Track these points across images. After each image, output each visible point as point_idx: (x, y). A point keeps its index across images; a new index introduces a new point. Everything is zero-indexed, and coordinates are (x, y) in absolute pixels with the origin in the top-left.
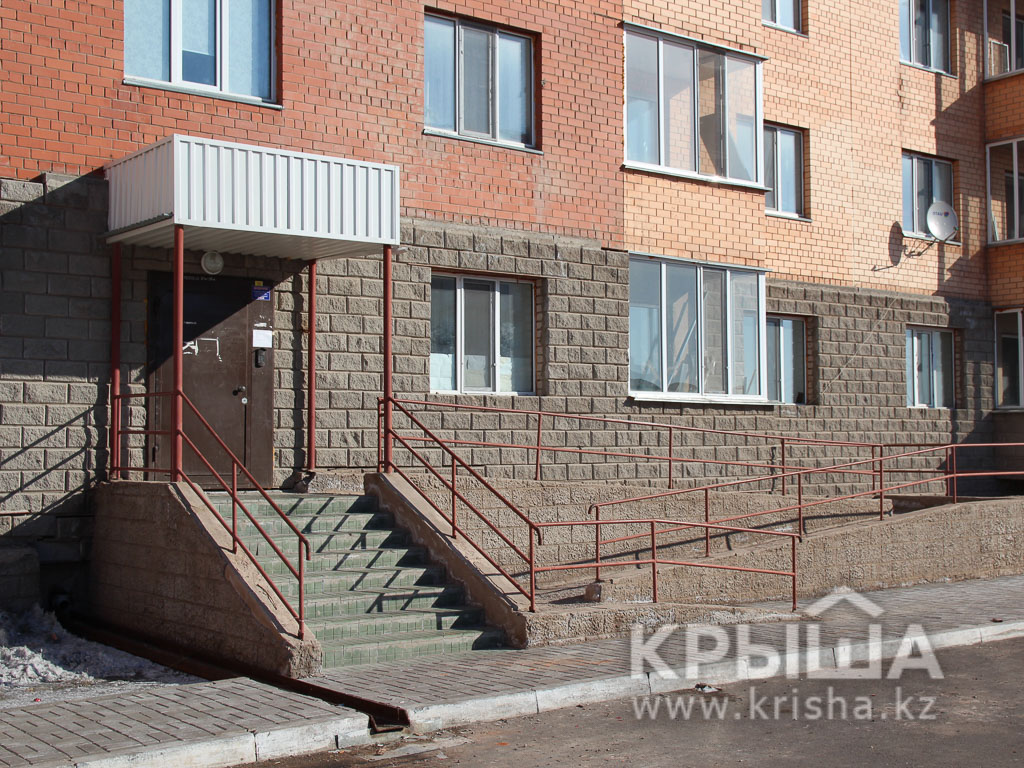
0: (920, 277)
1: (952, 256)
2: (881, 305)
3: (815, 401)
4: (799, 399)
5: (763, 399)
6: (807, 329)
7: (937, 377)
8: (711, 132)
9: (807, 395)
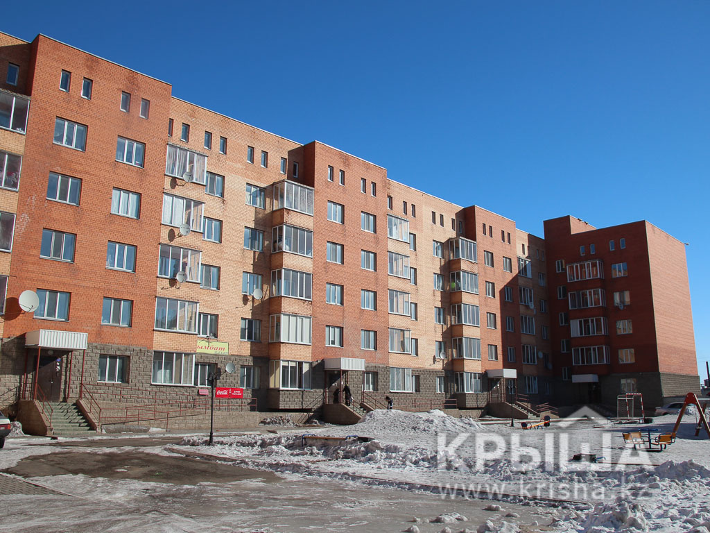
0: (439, 366)
1: (445, 362)
2: (432, 372)
3: (419, 391)
4: (416, 391)
5: (411, 391)
6: (417, 378)
7: (442, 386)
8: (403, 344)
9: (417, 390)
